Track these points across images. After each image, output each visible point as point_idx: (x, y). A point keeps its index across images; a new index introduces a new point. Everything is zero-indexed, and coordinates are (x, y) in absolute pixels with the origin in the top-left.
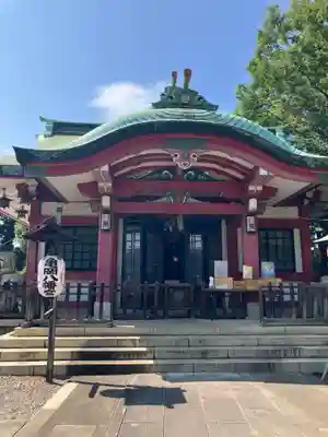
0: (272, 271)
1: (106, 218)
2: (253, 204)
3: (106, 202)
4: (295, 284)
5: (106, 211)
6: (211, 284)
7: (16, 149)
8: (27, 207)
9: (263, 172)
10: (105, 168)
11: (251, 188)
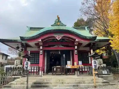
0: (81, 63)
1: (41, 51)
2: (76, 47)
3: (41, 48)
4: (88, 66)
5: (41, 50)
6: (66, 67)
7: (20, 37)
8: (24, 49)
9: (77, 40)
10: (40, 40)
11: (75, 44)
